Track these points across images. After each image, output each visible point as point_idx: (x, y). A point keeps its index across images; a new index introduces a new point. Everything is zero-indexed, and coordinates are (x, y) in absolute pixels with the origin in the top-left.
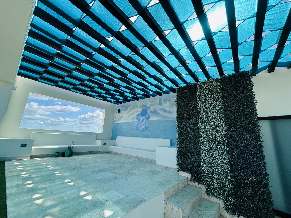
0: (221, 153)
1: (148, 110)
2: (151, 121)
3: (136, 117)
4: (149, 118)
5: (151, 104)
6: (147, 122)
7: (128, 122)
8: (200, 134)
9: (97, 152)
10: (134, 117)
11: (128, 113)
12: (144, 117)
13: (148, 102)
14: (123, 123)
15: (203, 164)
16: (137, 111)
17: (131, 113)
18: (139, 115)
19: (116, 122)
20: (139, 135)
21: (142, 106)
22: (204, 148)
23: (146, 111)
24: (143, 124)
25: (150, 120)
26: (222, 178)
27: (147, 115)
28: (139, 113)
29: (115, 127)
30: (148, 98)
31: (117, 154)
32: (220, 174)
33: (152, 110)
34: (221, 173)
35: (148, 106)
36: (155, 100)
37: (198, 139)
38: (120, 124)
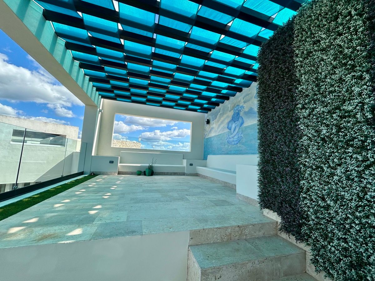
0: (354, 172)
1: (241, 111)
2: (246, 127)
3: (226, 126)
4: (242, 123)
5: (244, 100)
6: (241, 130)
7: (218, 135)
8: (298, 130)
9: (183, 174)
10: (225, 126)
11: (218, 121)
12: (236, 124)
13: (240, 99)
14: (213, 137)
15: (305, 198)
16: (228, 117)
17: (221, 121)
18: (230, 122)
19: (207, 137)
20: (231, 151)
21: (233, 108)
22: (308, 162)
23: (238, 114)
24: (236, 134)
25: (244, 127)
26: (356, 240)
27: (240, 120)
28: (230, 119)
29: (206, 144)
30: (240, 92)
31: (204, 177)
32: (351, 227)
33: (247, 110)
34: (353, 225)
35: (241, 105)
36: (250, 92)
37: (295, 141)
38: (211, 139)
